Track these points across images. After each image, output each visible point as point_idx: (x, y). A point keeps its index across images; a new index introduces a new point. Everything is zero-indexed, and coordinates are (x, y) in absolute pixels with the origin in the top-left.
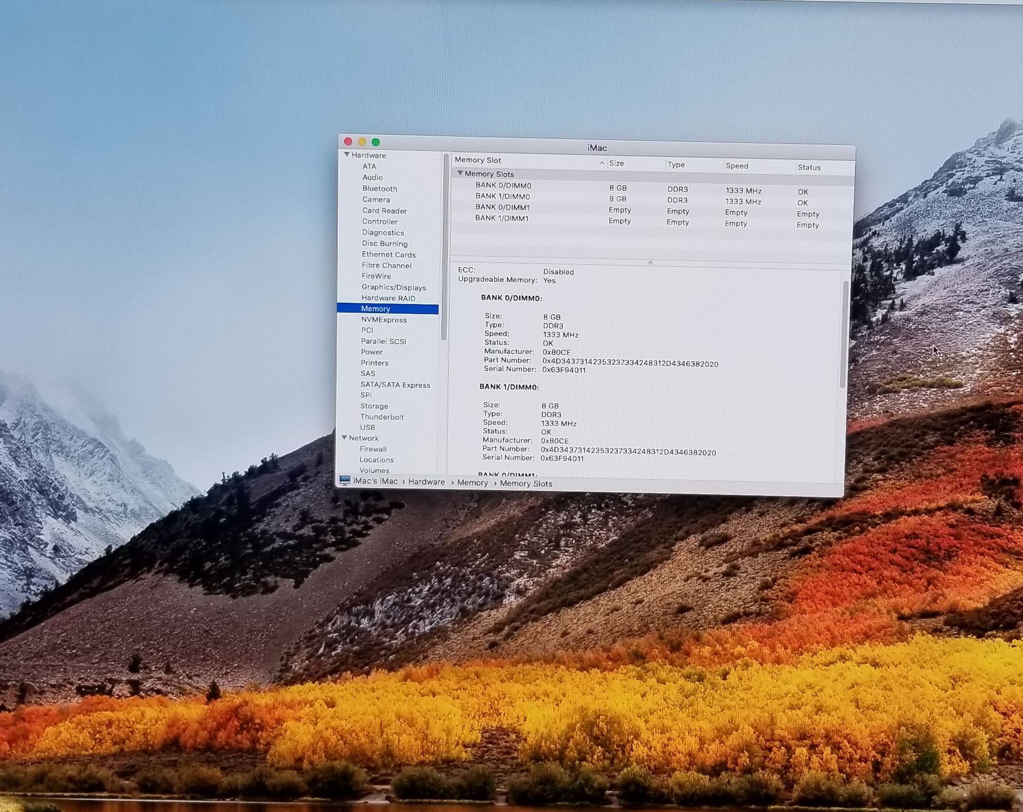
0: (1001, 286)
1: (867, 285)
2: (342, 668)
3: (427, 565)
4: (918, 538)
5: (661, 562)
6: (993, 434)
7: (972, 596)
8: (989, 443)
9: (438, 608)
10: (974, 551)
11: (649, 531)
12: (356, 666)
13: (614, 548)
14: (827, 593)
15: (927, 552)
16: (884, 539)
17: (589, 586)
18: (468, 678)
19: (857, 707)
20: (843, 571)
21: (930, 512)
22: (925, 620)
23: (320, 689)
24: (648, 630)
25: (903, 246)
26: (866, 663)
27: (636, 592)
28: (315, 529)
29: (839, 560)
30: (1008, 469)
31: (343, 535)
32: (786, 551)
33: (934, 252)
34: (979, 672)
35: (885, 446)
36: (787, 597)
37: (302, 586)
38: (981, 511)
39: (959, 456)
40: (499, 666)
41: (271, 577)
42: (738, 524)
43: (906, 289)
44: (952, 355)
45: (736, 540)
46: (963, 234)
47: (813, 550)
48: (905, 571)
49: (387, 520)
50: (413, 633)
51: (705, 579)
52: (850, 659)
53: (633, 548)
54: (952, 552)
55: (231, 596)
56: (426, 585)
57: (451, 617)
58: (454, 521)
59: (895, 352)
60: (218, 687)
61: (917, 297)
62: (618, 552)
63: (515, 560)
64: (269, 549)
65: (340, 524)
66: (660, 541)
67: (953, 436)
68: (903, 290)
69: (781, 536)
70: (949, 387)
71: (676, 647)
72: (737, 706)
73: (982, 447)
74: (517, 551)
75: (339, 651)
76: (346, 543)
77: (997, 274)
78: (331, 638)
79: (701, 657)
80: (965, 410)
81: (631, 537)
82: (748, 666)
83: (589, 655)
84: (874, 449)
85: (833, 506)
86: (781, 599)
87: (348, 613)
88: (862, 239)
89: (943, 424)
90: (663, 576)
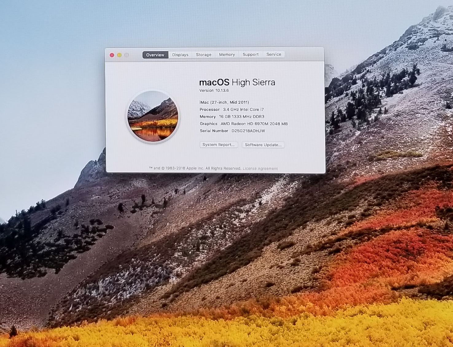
0: (441, 99)
1: (365, 100)
2: (82, 318)
3: (127, 260)
4: (401, 243)
5: (256, 257)
6: (441, 183)
7: (434, 276)
8: (439, 188)
9: (133, 284)
10: (434, 250)
11: (249, 240)
12: (90, 317)
13: (229, 251)
14: (350, 275)
15: (407, 251)
16: (381, 244)
17: (216, 271)
18: (151, 324)
19: (371, 340)
20: (359, 262)
21: (407, 228)
22: (407, 290)
23: (71, 330)
24: (250, 297)
25: (384, 78)
26: (374, 315)
27: (242, 275)
28: (66, 241)
29: (356, 256)
30: (450, 203)
31: (81, 244)
32: (326, 251)
33: (402, 81)
34: (440, 320)
35: (379, 191)
36: (328, 278)
37: (60, 272)
38: (436, 227)
39: (422, 196)
40: (168, 317)
41: (43, 268)
42: (299, 236)
43: (387, 102)
44: (415, 138)
45: (297, 245)
46: (418, 71)
47: (342, 250)
48: (395, 262)
49: (104, 235)
50: (120, 299)
51: (281, 267)
52: (365, 312)
53: (240, 250)
54: (421, 250)
55: (22, 278)
56: (127, 272)
57: (141, 290)
58: (141, 236)
59: (383, 137)
60: (16, 329)
61: (394, 106)
62: (232, 253)
63: (175, 256)
64: (41, 252)
65: (79, 238)
66: (255, 246)
67: (418, 184)
68: (386, 103)
69: (323, 242)
70: (415, 156)
71: (266, 307)
72: (302, 340)
73: (435, 190)
74: (176, 252)
75: (80, 309)
76: (83, 249)
77: (439, 92)
78: (76, 302)
79: (280, 312)
80: (425, 170)
81: (239, 244)
82: (307, 317)
83: (218, 311)
84: (374, 193)
85: (352, 225)
86: (325, 278)
87: (85, 288)
88: (361, 74)
89: (412, 178)
90: (258, 266)
